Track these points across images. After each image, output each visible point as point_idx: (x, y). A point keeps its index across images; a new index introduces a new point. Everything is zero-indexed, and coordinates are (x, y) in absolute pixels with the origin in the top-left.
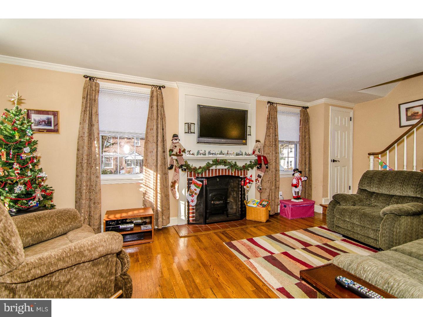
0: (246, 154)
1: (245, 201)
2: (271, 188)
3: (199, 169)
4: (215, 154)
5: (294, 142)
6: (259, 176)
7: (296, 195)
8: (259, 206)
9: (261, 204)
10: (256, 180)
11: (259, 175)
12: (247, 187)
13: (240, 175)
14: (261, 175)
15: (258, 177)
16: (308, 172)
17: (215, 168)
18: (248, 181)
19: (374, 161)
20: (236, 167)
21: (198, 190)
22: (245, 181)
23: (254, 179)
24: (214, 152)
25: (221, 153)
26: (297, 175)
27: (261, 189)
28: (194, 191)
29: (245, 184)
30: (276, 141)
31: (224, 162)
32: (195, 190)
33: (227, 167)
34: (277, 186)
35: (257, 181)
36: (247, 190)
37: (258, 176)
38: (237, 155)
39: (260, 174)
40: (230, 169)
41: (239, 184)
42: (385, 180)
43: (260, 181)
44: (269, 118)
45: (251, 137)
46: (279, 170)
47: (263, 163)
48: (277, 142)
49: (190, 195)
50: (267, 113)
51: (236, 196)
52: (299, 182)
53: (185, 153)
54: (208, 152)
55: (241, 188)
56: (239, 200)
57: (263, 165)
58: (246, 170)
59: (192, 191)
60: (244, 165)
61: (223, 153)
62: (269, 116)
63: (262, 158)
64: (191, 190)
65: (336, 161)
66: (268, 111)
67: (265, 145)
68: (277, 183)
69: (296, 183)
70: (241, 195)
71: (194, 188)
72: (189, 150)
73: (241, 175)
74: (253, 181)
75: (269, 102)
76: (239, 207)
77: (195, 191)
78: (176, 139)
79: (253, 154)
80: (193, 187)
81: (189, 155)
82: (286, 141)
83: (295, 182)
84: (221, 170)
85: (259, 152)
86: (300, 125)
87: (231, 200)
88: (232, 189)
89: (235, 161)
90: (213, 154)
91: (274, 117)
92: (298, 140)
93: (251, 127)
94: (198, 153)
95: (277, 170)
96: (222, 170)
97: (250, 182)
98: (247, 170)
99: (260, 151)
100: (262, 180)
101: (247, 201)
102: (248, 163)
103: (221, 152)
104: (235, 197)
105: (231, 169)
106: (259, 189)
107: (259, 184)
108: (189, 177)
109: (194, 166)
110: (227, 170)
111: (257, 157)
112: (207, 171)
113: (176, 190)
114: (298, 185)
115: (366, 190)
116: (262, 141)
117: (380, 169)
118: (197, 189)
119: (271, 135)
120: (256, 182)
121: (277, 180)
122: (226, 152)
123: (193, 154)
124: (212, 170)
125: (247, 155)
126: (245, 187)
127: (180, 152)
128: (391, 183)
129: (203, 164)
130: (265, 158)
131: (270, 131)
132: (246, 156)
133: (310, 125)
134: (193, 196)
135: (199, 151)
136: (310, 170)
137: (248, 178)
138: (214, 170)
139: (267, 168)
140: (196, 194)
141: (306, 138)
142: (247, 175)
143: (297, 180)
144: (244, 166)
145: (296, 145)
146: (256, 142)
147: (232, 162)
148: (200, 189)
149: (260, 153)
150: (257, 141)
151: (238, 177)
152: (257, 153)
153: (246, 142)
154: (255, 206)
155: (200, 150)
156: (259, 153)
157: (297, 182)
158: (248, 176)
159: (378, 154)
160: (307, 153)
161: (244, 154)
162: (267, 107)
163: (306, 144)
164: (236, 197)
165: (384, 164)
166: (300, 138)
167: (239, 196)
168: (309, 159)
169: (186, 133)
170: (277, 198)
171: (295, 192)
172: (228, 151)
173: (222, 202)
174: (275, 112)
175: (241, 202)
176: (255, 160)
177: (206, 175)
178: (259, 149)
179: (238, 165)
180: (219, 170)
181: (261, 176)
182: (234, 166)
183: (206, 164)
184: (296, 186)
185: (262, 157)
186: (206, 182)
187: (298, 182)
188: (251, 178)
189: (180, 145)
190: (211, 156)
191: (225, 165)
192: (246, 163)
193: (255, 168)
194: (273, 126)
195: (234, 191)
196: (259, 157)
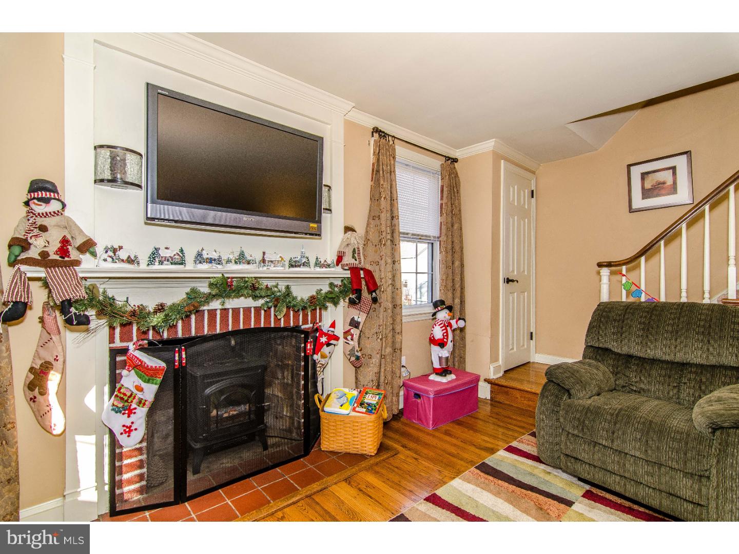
0: (318, 264)
1: (316, 397)
2: (383, 353)
3: (155, 312)
4: (219, 261)
5: (430, 237)
6: (354, 324)
7: (440, 364)
8: (357, 409)
9: (362, 404)
10: (346, 333)
11: (353, 319)
12: (323, 357)
13: (303, 324)
14: (359, 320)
15: (350, 325)
16: (459, 306)
17: (220, 307)
18: (324, 339)
19: (609, 281)
20: (290, 302)
21: (150, 391)
22: (316, 340)
23: (339, 331)
24: (215, 256)
25: (241, 258)
26: (443, 315)
27: (358, 358)
28: (135, 391)
29: (317, 348)
30: (393, 232)
31: (252, 288)
32: (140, 389)
33: (260, 302)
34: (398, 346)
35: (349, 337)
36: (323, 365)
37: (351, 322)
38: (291, 266)
39: (356, 318)
40: (272, 309)
41: (298, 349)
42: (658, 326)
43: (356, 337)
44: (378, 171)
45: (331, 218)
46: (401, 305)
47: (364, 287)
48: (396, 235)
49: (116, 410)
50: (372, 159)
51: (290, 382)
52: (447, 332)
53: (94, 254)
54: (195, 253)
55: (306, 358)
56: (298, 393)
57: (365, 294)
58: (318, 311)
59: (125, 394)
60: (315, 294)
61: (249, 258)
62: (378, 165)
63: (362, 276)
64: (122, 390)
65: (512, 281)
66: (374, 152)
67: (367, 240)
68: (398, 338)
69: (442, 337)
70: (306, 378)
71: (135, 384)
72: (116, 246)
73: (305, 322)
74: (337, 338)
75: (377, 128)
76: (299, 413)
77: (139, 395)
78: (47, 201)
79: (337, 265)
80: (129, 380)
81: (109, 265)
82: (413, 235)
83: (438, 333)
84: (241, 310)
85: (353, 257)
86: (442, 199)
87: (274, 391)
88: (280, 363)
89: (287, 284)
90: (210, 261)
91: (389, 171)
92: (437, 234)
93: (333, 188)
94: (154, 256)
95: (396, 306)
96: (247, 310)
97: (332, 342)
98: (320, 309)
99: (356, 255)
100: (361, 331)
101: (322, 395)
102: (326, 289)
103: (242, 255)
104: (287, 384)
105: (275, 306)
106: (353, 359)
107: (354, 343)
108: (118, 344)
109: (135, 302)
110: (263, 312)
111: (349, 272)
112: (193, 317)
113: (52, 398)
114: (445, 340)
115: (607, 350)
116: (360, 229)
117: (624, 299)
118: (144, 385)
119: (383, 216)
120: (346, 338)
121: (397, 331)
122: (259, 257)
123: (130, 261)
124: (212, 313)
125: (322, 266)
126: (315, 357)
127: (63, 251)
128: (676, 333)
129: (175, 296)
130: (368, 273)
131: (379, 205)
132: (318, 269)
133: (463, 198)
134: (130, 412)
135: (157, 249)
136: (462, 302)
137: (325, 330)
138: (218, 312)
139: (375, 300)
140: (141, 402)
141: (455, 228)
142: (320, 320)
143: (444, 328)
144: (312, 297)
145: (432, 243)
146: (345, 232)
147: (276, 286)
148: (157, 387)
149: (356, 260)
150: (348, 229)
151: (296, 330)
152: (348, 260)
153: (320, 228)
154: (346, 410)
155: (162, 248)
156: (353, 261)
157: (443, 335)
158: (325, 326)
159: (620, 264)
160: (457, 263)
161: (313, 262)
162: (372, 143)
163: (454, 243)
164: (292, 385)
165: (634, 288)
166: (443, 227)
167: (298, 383)
168: (461, 276)
169: (102, 181)
170: (398, 375)
171: (440, 358)
172: (264, 253)
173: (247, 407)
174: (392, 158)
175: (304, 399)
176: (342, 281)
177: (190, 330)
178: (354, 251)
179: (294, 294)
180: (236, 311)
181: (358, 323)
182: (283, 299)
183: (187, 294)
184: (442, 344)
185: (362, 272)
186: (184, 356)
187: (445, 334)
188: (332, 329)
189: (69, 225)
190: (205, 267)
191: (255, 298)
192: (319, 288)
193: (343, 304)
194: (388, 194)
195: (283, 367)
196: (354, 270)
